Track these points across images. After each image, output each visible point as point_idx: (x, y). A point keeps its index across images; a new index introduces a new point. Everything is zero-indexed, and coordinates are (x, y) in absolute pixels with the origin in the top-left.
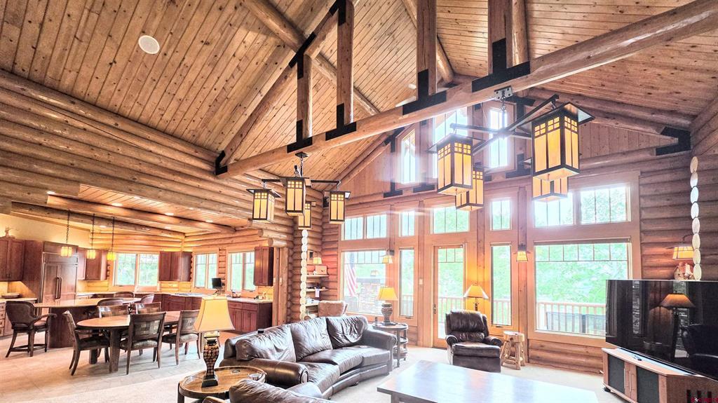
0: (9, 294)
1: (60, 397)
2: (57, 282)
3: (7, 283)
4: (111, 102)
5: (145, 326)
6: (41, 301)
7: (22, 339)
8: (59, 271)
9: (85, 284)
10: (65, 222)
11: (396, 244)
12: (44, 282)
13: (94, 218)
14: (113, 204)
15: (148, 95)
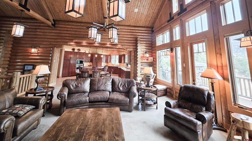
0: (89, 65)
2: (97, 63)
8: (97, 60)
11: (173, 44)
12: (94, 63)
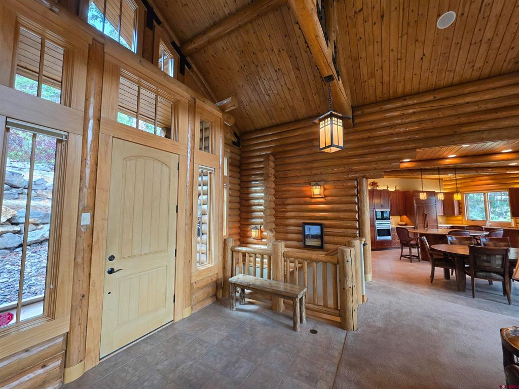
0: (401, 223)
1: (421, 295)
2: (425, 217)
3: (399, 216)
4: (428, 85)
5: (485, 258)
6: (417, 228)
7: (406, 251)
8: (425, 209)
9: (445, 218)
10: (420, 177)
12: (417, 217)
13: (439, 170)
14: (449, 156)
15: (456, 59)
